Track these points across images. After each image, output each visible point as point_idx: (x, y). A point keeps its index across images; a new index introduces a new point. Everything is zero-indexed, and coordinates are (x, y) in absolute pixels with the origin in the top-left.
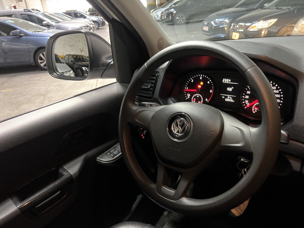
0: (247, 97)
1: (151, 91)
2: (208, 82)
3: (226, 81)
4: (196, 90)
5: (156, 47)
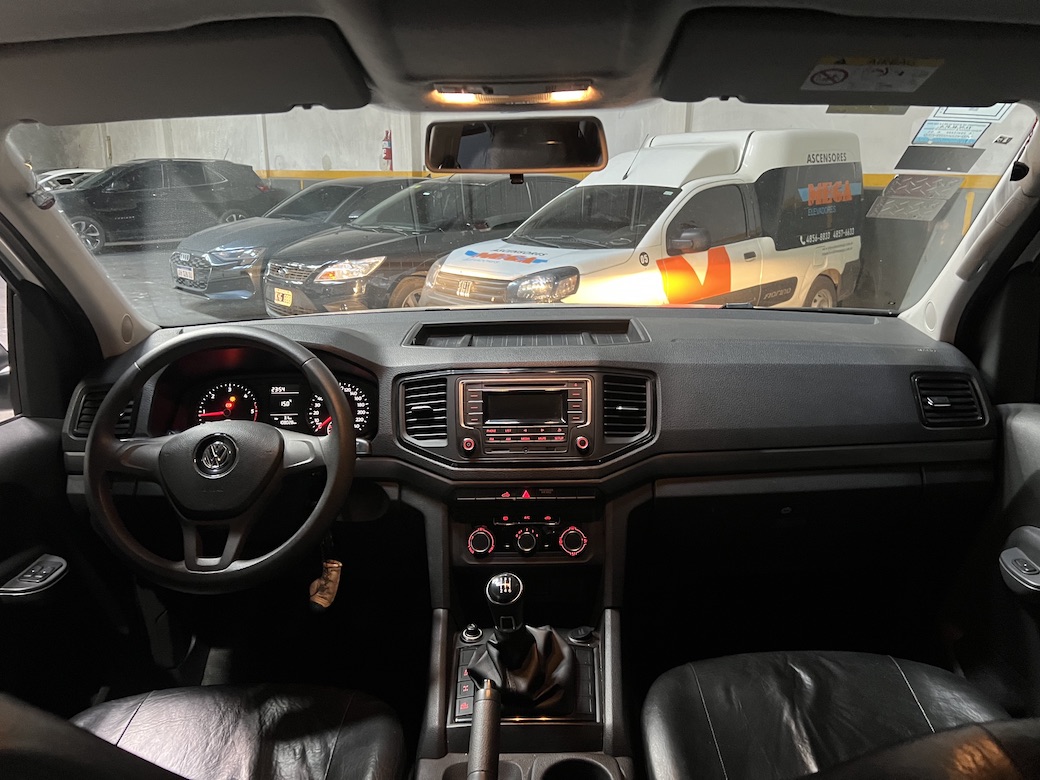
0: (316, 413)
1: (127, 422)
2: (246, 396)
3: (277, 390)
4: (222, 413)
5: (119, 335)
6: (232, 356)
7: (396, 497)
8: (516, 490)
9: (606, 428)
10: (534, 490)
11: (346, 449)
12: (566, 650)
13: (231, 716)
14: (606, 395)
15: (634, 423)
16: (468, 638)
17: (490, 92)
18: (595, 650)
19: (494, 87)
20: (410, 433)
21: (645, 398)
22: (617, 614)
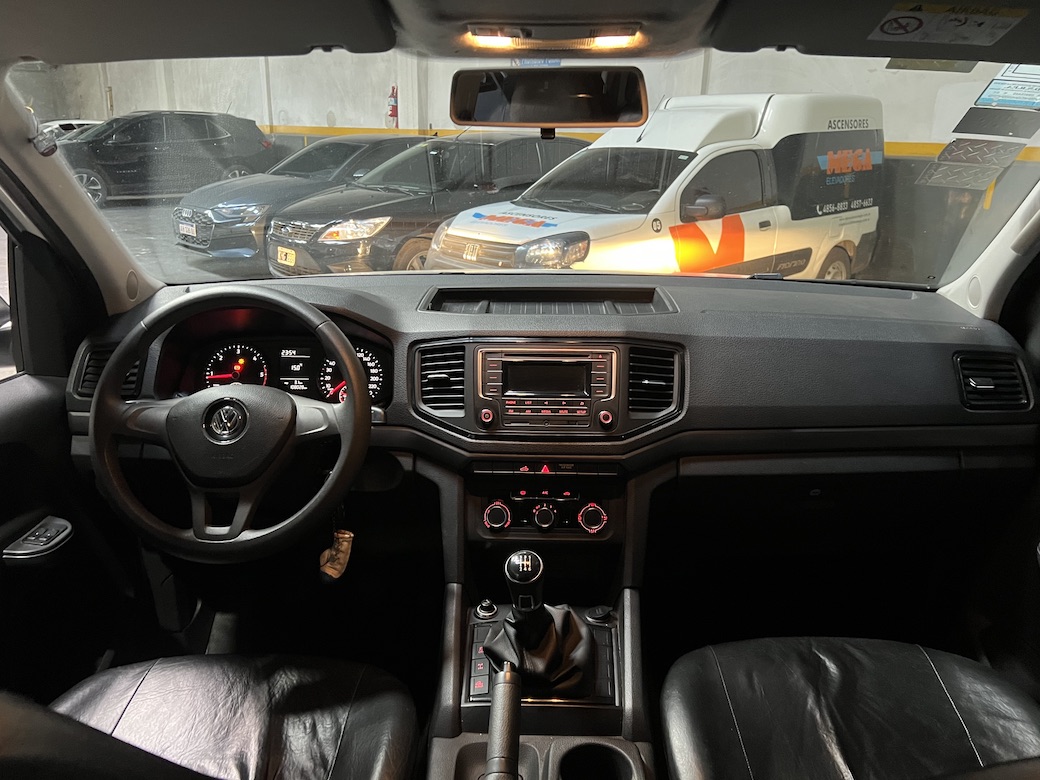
0: (328, 378)
1: (133, 382)
2: (255, 359)
3: (287, 353)
4: (230, 375)
5: (124, 293)
6: (241, 317)
7: (411, 468)
8: (535, 465)
9: (631, 403)
10: (553, 465)
11: (362, 418)
12: (584, 631)
13: (239, 688)
14: (631, 368)
15: (661, 397)
16: (482, 613)
17: (528, 35)
18: (613, 630)
19: (533, 30)
20: (426, 402)
21: (672, 372)
22: (637, 595)
